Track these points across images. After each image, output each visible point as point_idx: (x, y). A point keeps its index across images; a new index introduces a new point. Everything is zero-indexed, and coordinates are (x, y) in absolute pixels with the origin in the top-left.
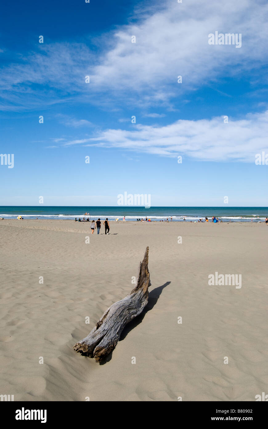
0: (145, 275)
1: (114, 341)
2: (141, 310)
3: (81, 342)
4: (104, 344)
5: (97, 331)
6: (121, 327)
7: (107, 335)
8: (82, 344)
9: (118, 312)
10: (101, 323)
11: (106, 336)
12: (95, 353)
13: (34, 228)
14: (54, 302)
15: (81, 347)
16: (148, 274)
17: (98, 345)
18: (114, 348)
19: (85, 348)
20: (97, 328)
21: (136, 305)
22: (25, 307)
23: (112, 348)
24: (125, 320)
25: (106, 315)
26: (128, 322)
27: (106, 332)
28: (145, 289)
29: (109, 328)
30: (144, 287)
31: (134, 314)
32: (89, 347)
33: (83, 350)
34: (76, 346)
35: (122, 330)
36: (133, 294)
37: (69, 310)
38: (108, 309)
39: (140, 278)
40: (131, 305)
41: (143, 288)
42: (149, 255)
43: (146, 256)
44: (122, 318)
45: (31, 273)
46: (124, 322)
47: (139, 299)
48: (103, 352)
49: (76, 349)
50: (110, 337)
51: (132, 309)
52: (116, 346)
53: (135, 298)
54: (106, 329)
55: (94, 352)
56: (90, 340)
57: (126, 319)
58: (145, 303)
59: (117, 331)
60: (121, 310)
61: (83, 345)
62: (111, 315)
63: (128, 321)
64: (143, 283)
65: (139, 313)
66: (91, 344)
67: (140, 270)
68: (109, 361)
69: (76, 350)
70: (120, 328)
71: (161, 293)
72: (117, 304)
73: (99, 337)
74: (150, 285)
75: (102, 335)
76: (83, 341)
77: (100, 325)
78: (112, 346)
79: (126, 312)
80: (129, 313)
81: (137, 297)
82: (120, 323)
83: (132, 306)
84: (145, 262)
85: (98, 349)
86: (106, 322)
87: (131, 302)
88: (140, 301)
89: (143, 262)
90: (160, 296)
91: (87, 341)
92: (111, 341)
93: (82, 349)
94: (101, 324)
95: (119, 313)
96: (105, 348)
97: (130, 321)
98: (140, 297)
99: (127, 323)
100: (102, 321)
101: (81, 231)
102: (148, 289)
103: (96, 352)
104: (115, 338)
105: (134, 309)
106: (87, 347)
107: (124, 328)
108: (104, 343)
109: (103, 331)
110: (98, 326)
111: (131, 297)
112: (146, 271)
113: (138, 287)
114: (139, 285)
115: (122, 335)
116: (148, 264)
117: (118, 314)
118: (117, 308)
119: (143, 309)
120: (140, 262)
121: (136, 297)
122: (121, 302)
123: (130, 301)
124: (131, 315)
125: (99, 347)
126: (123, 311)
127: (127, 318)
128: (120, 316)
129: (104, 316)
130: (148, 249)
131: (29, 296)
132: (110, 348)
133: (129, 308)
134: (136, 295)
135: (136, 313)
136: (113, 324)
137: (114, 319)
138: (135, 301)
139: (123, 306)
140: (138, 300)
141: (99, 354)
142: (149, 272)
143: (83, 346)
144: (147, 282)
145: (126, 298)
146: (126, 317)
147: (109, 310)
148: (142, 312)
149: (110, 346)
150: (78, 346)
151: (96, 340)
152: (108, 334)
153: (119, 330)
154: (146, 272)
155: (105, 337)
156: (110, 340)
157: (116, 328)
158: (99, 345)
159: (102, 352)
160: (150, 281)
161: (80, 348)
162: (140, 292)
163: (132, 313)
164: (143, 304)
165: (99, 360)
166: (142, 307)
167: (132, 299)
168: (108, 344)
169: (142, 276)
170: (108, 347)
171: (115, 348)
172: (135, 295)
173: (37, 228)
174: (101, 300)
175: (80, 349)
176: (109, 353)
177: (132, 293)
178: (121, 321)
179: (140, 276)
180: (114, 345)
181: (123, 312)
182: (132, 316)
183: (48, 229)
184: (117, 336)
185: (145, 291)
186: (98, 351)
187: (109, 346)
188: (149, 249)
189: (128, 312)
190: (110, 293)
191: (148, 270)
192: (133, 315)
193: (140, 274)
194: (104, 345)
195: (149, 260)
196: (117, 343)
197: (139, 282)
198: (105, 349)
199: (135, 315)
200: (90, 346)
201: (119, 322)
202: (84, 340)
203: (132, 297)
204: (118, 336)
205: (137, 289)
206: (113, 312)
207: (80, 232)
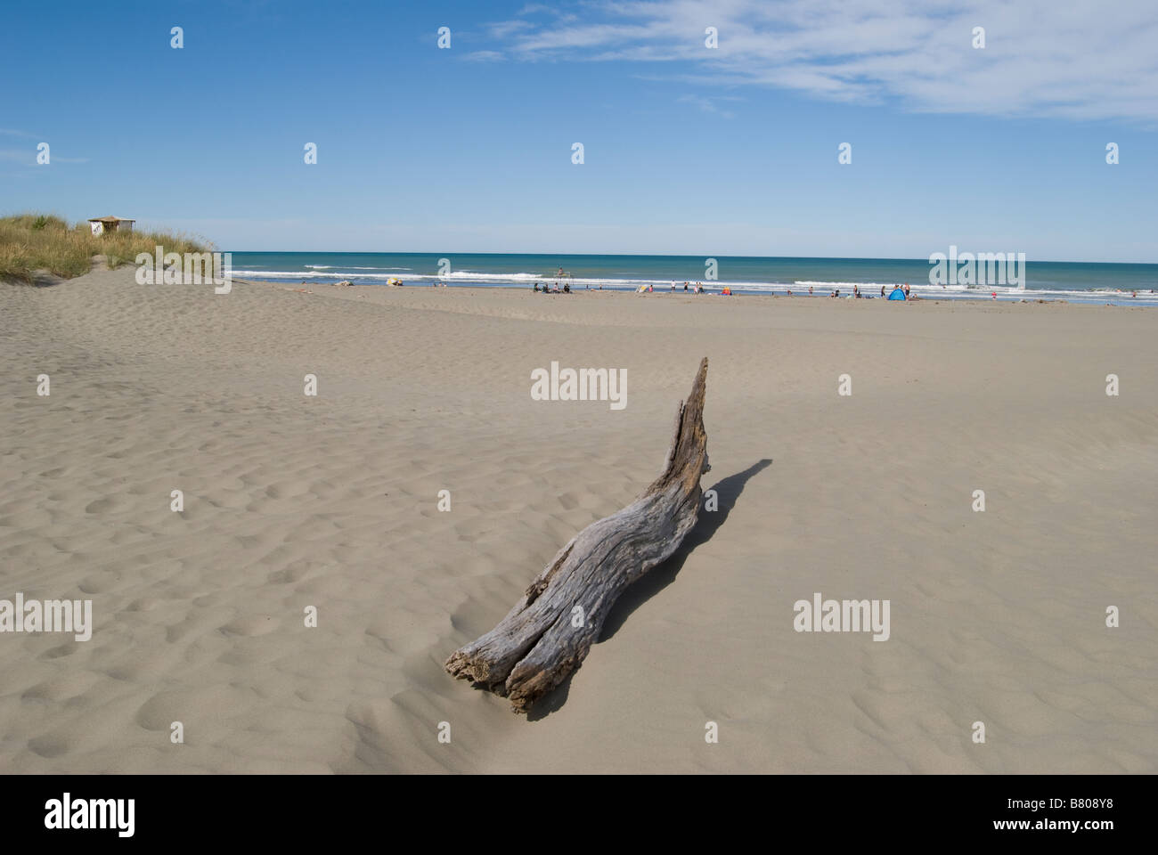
0: (694, 441)
1: (579, 646)
2: (673, 545)
3: (470, 649)
4: (545, 656)
5: (527, 611)
6: (606, 597)
7: (556, 627)
8: (473, 656)
9: (600, 553)
10: (543, 587)
11: (553, 627)
12: (511, 686)
13: (425, 306)
14: (423, 513)
15: (469, 664)
16: (703, 438)
17: (523, 661)
18: (576, 666)
19: (479, 669)
20: (530, 602)
21: (658, 531)
22: (337, 525)
23: (570, 668)
24: (620, 577)
25: (563, 559)
26: (630, 580)
27: (555, 614)
28: (691, 480)
29: (567, 602)
30: (688, 475)
31: (652, 557)
32: (492, 665)
33: (473, 674)
34: (452, 662)
35: (609, 608)
36: (653, 495)
37: (462, 538)
38: (570, 543)
39: (676, 448)
40: (642, 531)
41: (683, 478)
42: (707, 382)
43: (700, 384)
44: (611, 571)
45: (380, 427)
46: (616, 583)
47: (668, 510)
48: (538, 682)
49: (453, 670)
50: (567, 633)
51: (647, 541)
52: (583, 659)
53: (656, 509)
54: (555, 607)
55: (508, 682)
56: (498, 642)
57: (624, 572)
58: (688, 522)
59: (592, 612)
60: (611, 546)
61: (476, 658)
62: (577, 562)
63: (632, 579)
64: (684, 465)
65: (666, 553)
66: (501, 656)
67: (677, 425)
68: (556, 708)
69: (455, 674)
70: (604, 601)
71: (741, 492)
72: (599, 527)
73: (529, 631)
74: (705, 468)
75: (540, 626)
76: (477, 646)
77: (539, 592)
78: (571, 660)
79: (625, 552)
80: (634, 555)
81: (665, 506)
82: (601, 586)
83: (645, 533)
84: (696, 401)
85: (520, 675)
86: (559, 583)
87: (645, 523)
88: (674, 518)
89: (689, 401)
90: (738, 501)
91: (489, 646)
92: (570, 645)
93: (471, 671)
94: (542, 590)
95: (603, 557)
96: (545, 667)
97: (638, 577)
98: (674, 506)
99: (627, 584)
100: (546, 581)
101: (545, 316)
102: (699, 480)
103: (514, 681)
104: (584, 635)
105: (653, 541)
106: (486, 666)
107: (616, 601)
108: (545, 650)
109: (547, 612)
110: (534, 596)
111: (644, 505)
112: (697, 428)
113: (671, 476)
114: (671, 468)
115: (608, 623)
116: (702, 408)
117: (598, 558)
118: (596, 539)
119: (680, 540)
120: (678, 403)
121: (660, 505)
122: (612, 520)
123: (641, 518)
124: (642, 562)
125: (525, 666)
126: (616, 549)
127: (628, 571)
128: (606, 563)
129: (556, 565)
130: (705, 364)
131: (358, 493)
132: (562, 666)
133: (636, 538)
134: (662, 499)
135: (657, 554)
136: (578, 591)
137: (584, 573)
138: (656, 518)
139: (617, 533)
140: (667, 514)
141: (524, 690)
142: (704, 433)
143: (473, 662)
144: (697, 460)
145: (631, 509)
146: (623, 568)
147: (573, 546)
148: (677, 550)
149: (563, 662)
150: (459, 663)
151: (519, 644)
152: (559, 623)
153: (598, 610)
154: (697, 431)
155: (550, 630)
156: (565, 643)
157: (589, 602)
158: (527, 657)
159: (534, 681)
160: (706, 457)
161: (466, 667)
162: (673, 490)
163: (645, 553)
164: (683, 526)
165: (524, 707)
166: (677, 536)
167: (648, 512)
168: (559, 655)
169: (684, 443)
170: (555, 663)
171: (580, 667)
172: (657, 500)
173: (433, 308)
174: (560, 510)
175: (465, 671)
176: (558, 683)
177: (648, 494)
178: (607, 581)
179: (678, 444)
180: (576, 657)
181: (617, 553)
182: (646, 563)
183: (460, 312)
184: (591, 626)
185: (689, 487)
186: (521, 680)
187: (559, 662)
188: (709, 363)
189: (633, 553)
190: (591, 490)
191: (702, 424)
192: (646, 559)
193: (679, 436)
194: (542, 661)
195: (706, 397)
196: (587, 649)
197: (673, 460)
198: (546, 673)
199: (655, 561)
200: (495, 661)
201: (601, 583)
202: (481, 641)
203: (648, 506)
204: (594, 628)
205: (665, 481)
206: (582, 553)
207: (542, 318)
